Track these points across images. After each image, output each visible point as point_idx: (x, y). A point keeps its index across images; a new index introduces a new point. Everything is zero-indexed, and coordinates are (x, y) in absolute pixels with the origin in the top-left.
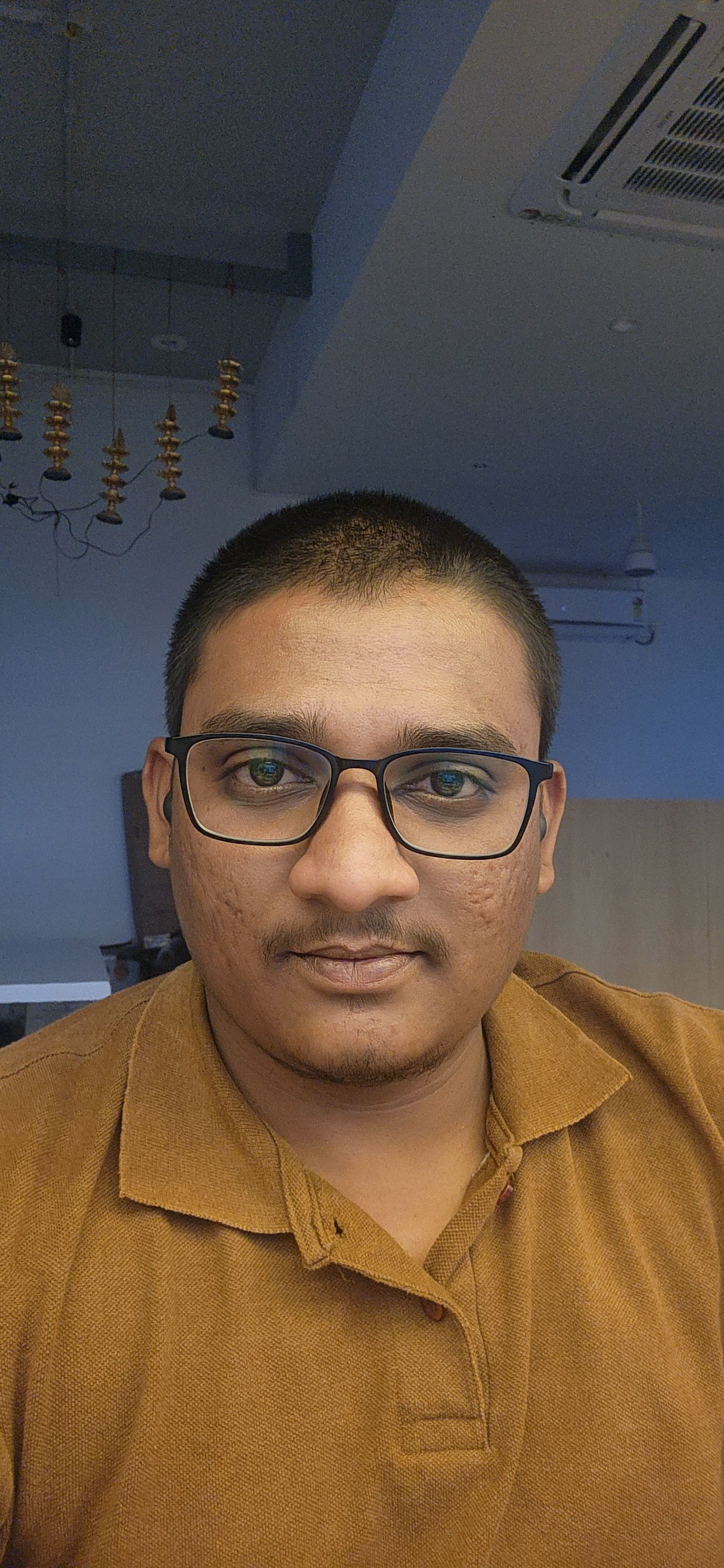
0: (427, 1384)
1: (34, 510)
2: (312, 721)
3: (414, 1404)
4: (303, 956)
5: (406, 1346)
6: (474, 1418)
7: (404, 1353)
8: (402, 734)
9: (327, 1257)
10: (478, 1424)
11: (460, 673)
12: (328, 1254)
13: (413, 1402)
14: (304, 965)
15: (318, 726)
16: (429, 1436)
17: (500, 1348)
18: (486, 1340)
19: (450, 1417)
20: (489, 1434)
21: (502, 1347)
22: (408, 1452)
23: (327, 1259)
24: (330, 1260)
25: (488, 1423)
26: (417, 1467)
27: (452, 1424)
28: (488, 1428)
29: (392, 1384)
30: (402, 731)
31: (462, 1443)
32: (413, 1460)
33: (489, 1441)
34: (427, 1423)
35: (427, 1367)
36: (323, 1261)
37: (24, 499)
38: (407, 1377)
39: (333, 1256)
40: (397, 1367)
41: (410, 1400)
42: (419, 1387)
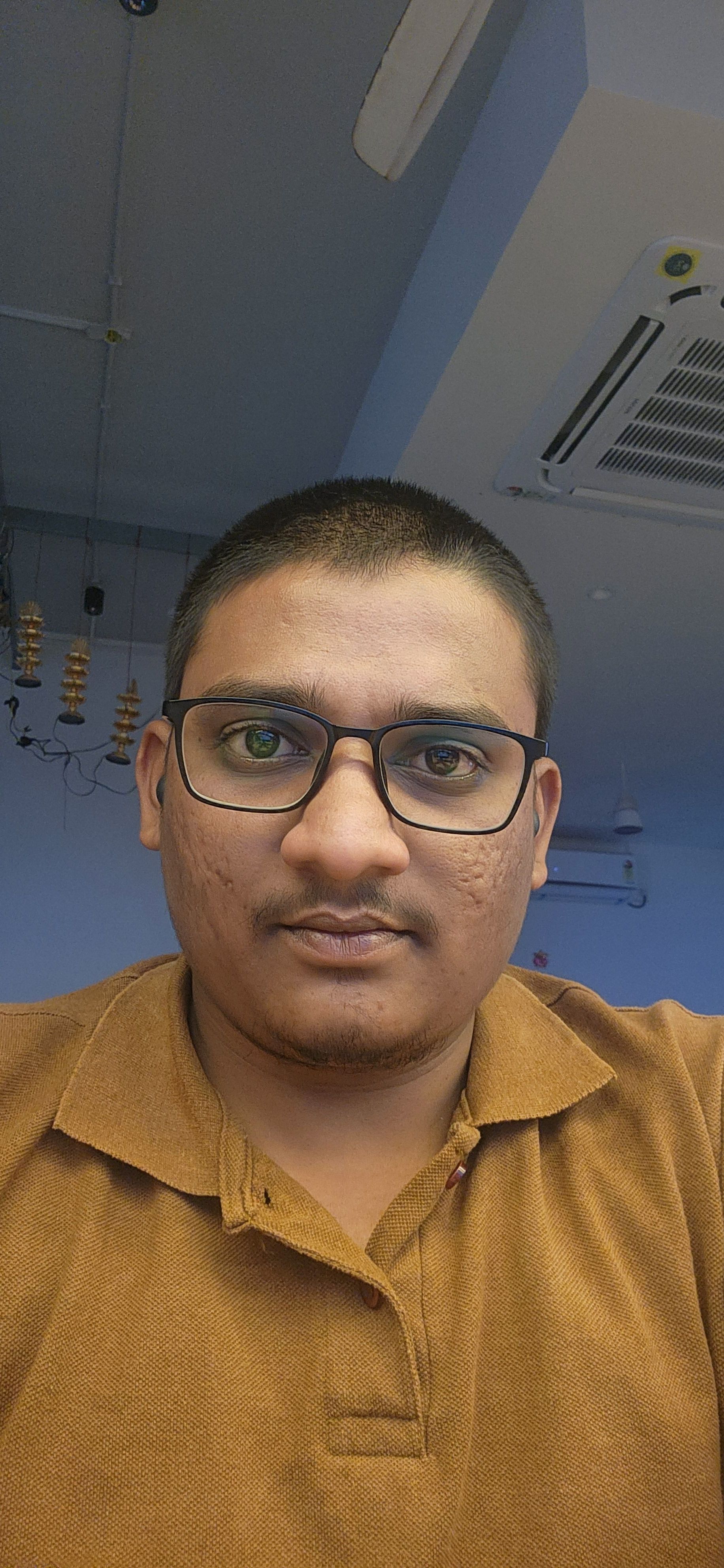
0: (358, 1374)
1: (46, 750)
2: (310, 692)
3: (342, 1395)
4: (291, 928)
5: (339, 1333)
6: (410, 1419)
7: (336, 1340)
8: (397, 709)
9: (247, 1221)
10: (414, 1425)
11: (458, 653)
12: (250, 1218)
13: (341, 1392)
14: (292, 940)
15: (317, 695)
16: (358, 1436)
17: (444, 1344)
18: (430, 1334)
19: (384, 1416)
20: (426, 1441)
21: (447, 1343)
22: (335, 1452)
23: (248, 1224)
24: (250, 1224)
25: (426, 1427)
26: (344, 1470)
27: (385, 1425)
28: (426, 1432)
29: (321, 1372)
30: (398, 704)
31: (396, 1448)
32: (339, 1461)
33: (427, 1448)
34: (358, 1420)
35: (359, 1355)
36: (244, 1226)
37: (39, 742)
38: (337, 1364)
39: (255, 1220)
40: (328, 1354)
41: (338, 1390)
42: (349, 1376)
